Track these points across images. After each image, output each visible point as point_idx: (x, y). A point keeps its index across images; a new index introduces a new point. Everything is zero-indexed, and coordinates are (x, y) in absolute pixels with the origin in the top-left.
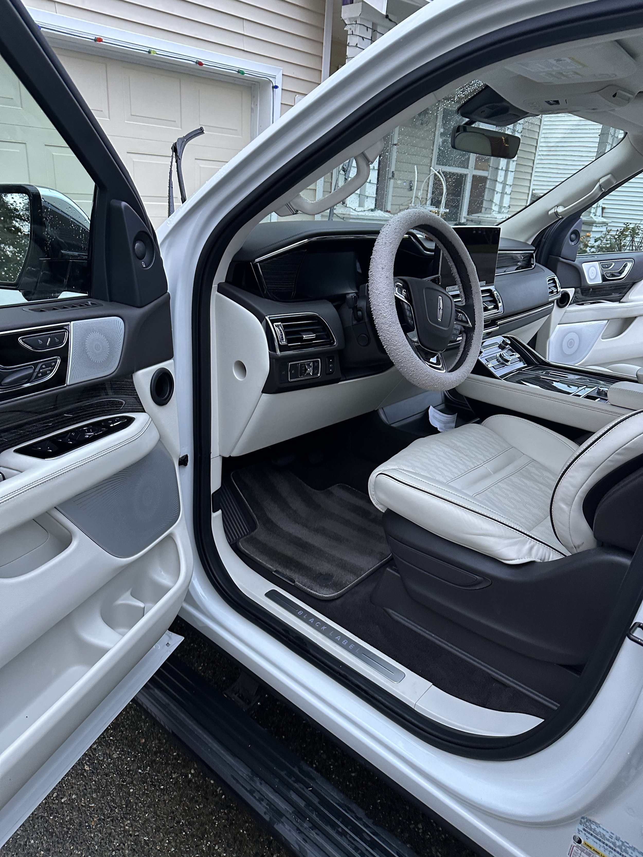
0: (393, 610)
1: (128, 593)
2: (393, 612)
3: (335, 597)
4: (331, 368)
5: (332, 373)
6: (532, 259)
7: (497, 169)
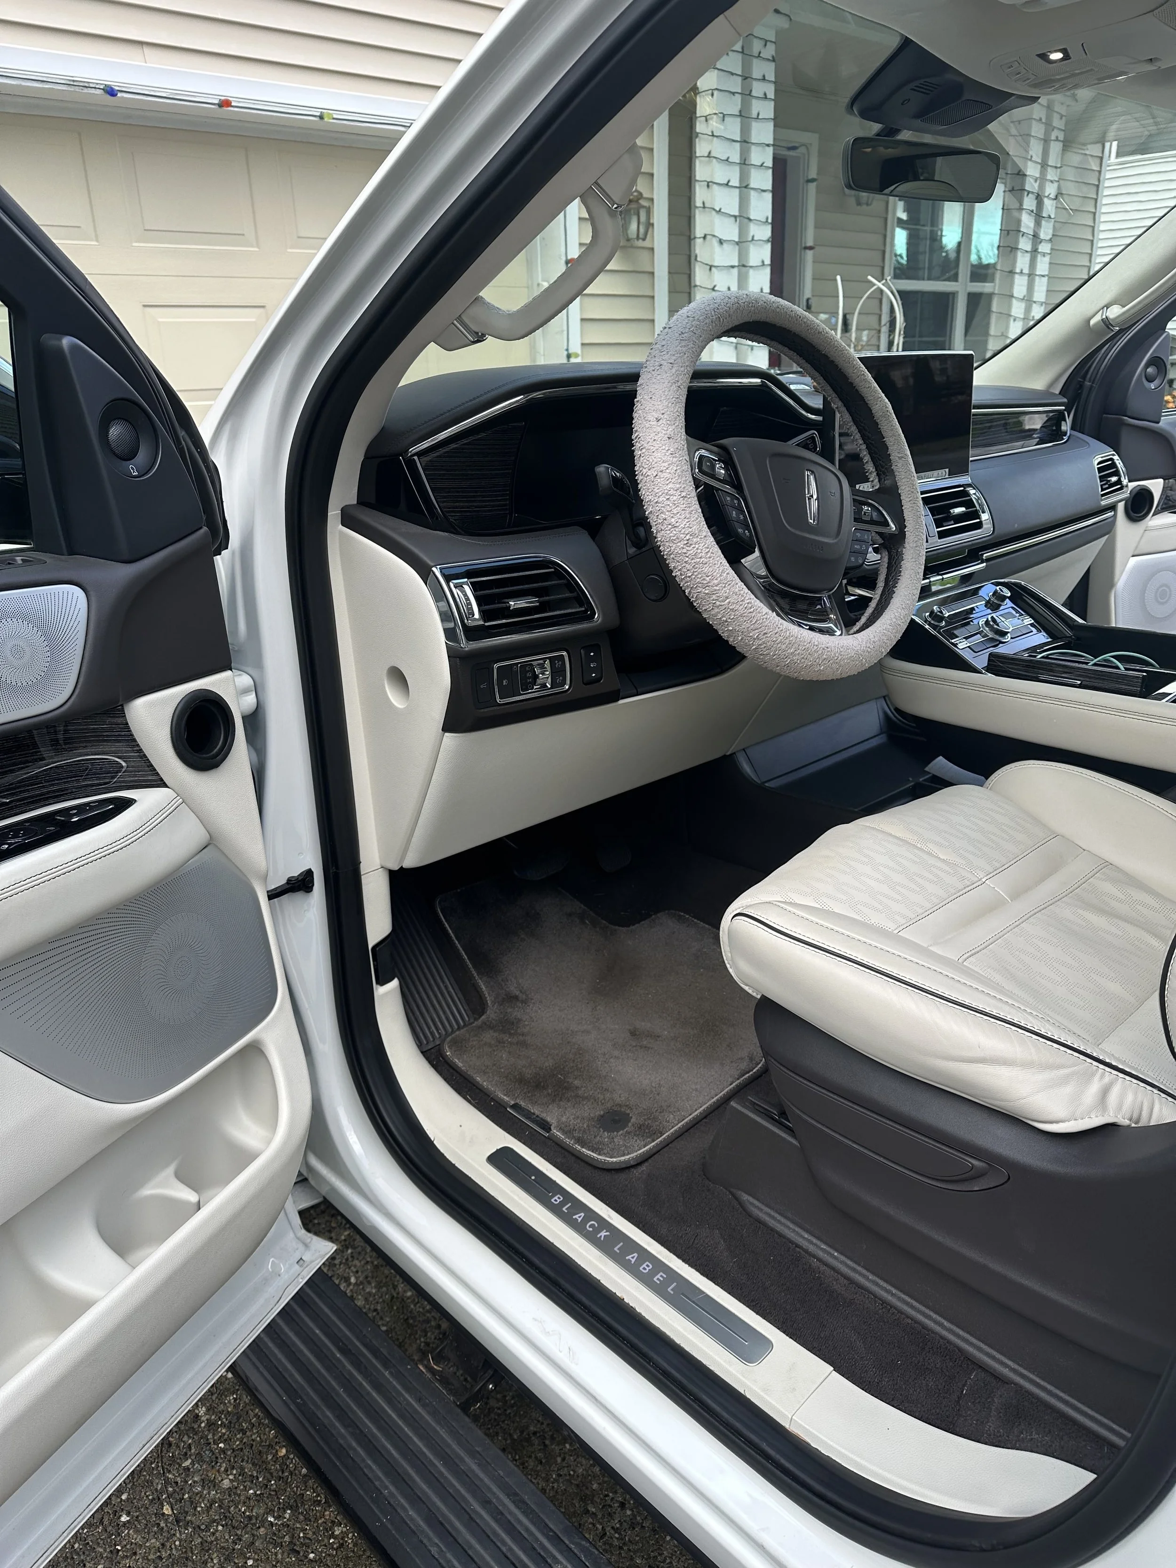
0: (750, 1195)
1: (171, 1170)
2: (751, 1199)
3: (632, 1163)
4: (593, 670)
5: (597, 680)
6: (1063, 423)
7: (1012, 272)
